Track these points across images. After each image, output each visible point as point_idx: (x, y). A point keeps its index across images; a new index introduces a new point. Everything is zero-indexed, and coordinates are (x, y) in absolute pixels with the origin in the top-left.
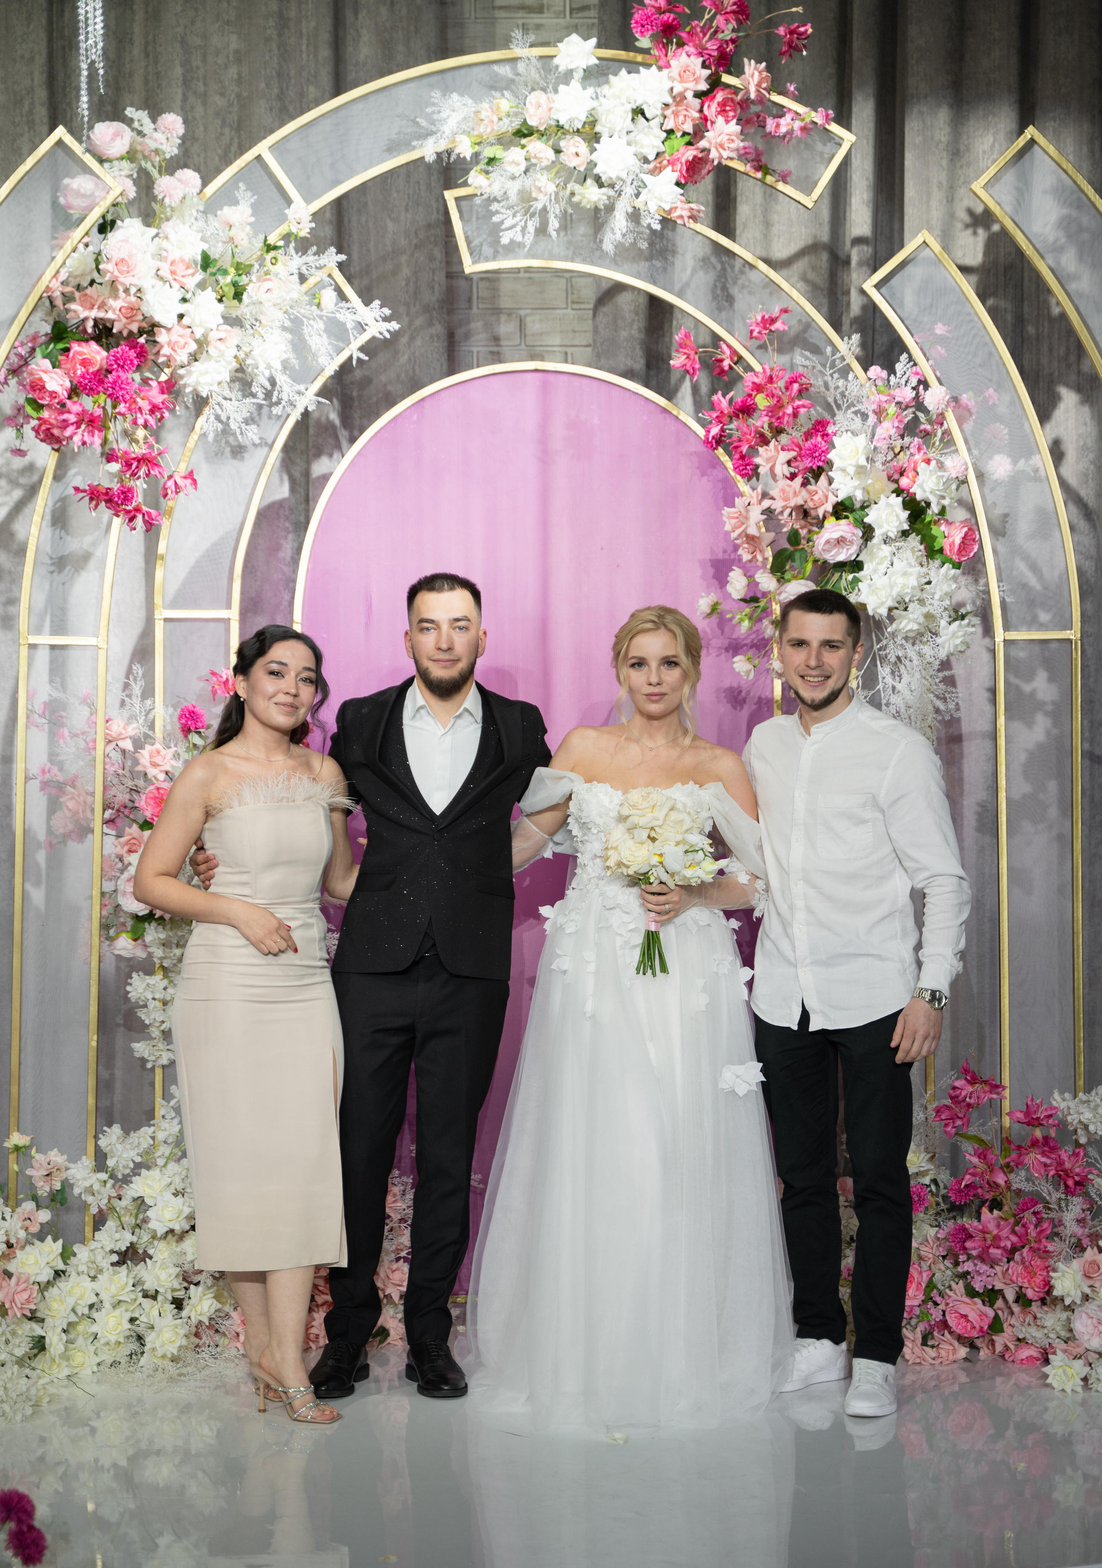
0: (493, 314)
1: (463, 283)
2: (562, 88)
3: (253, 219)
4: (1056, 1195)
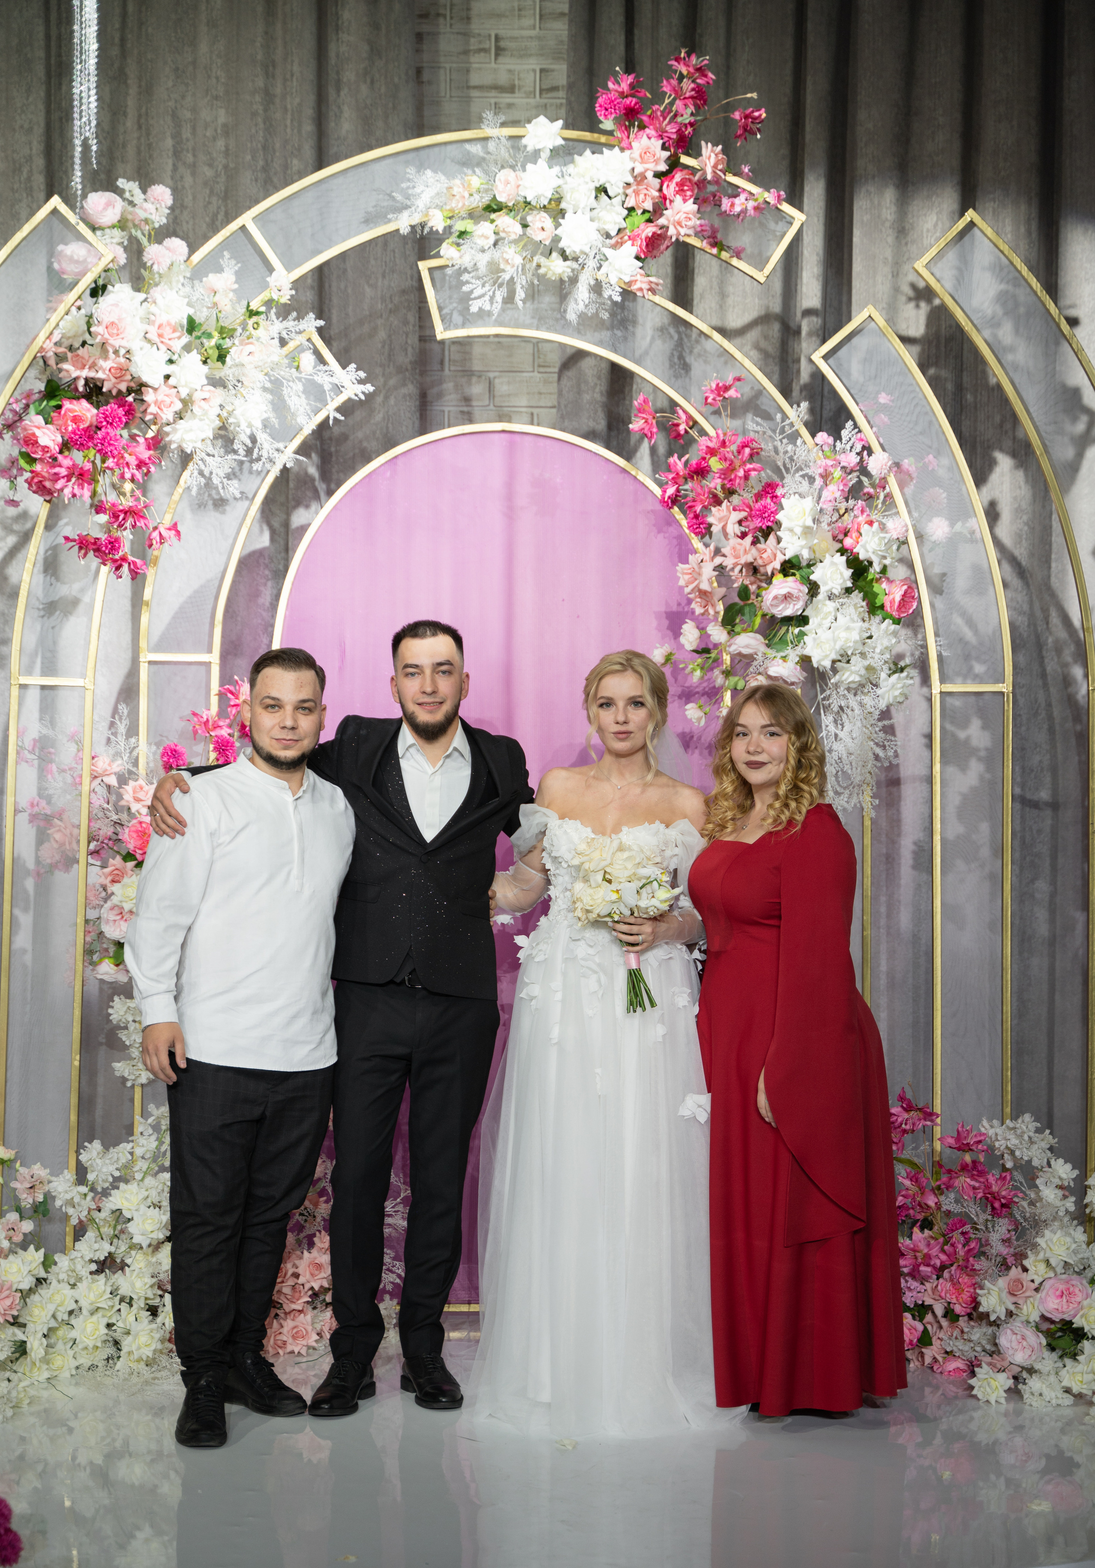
0: (463, 376)
1: (436, 348)
2: (529, 166)
3: (236, 286)
4: (983, 1217)
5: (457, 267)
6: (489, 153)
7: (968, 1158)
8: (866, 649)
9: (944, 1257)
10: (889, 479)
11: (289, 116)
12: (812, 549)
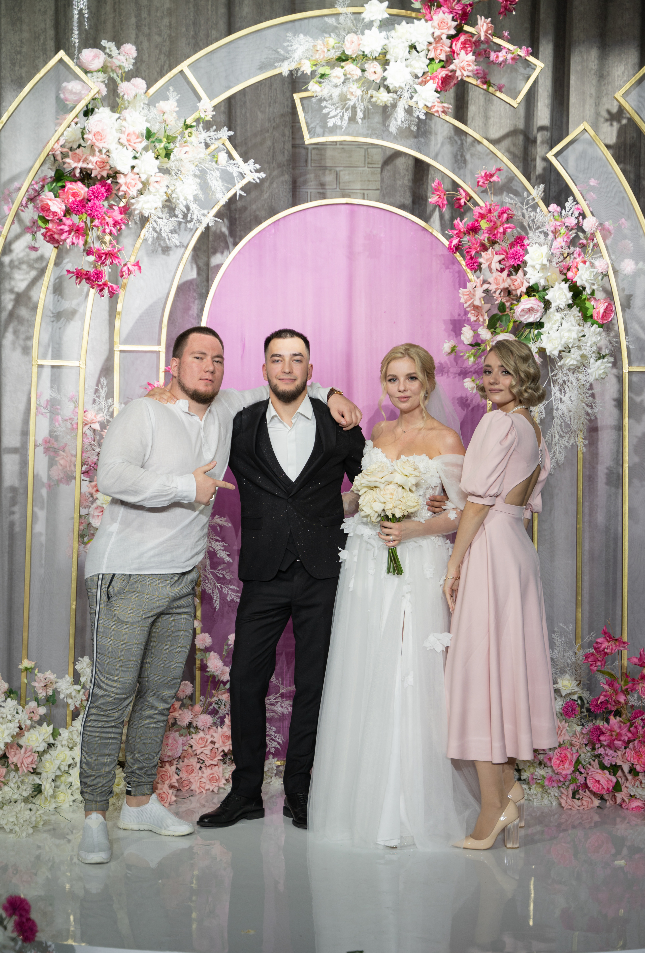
0: (320, 170)
1: (303, 151)
2: (366, 32)
3: (177, 109)
5: (319, 97)
6: (340, 23)
8: (581, 344)
9: (630, 735)
10: (596, 234)
11: (210, 3)
12: (546, 279)
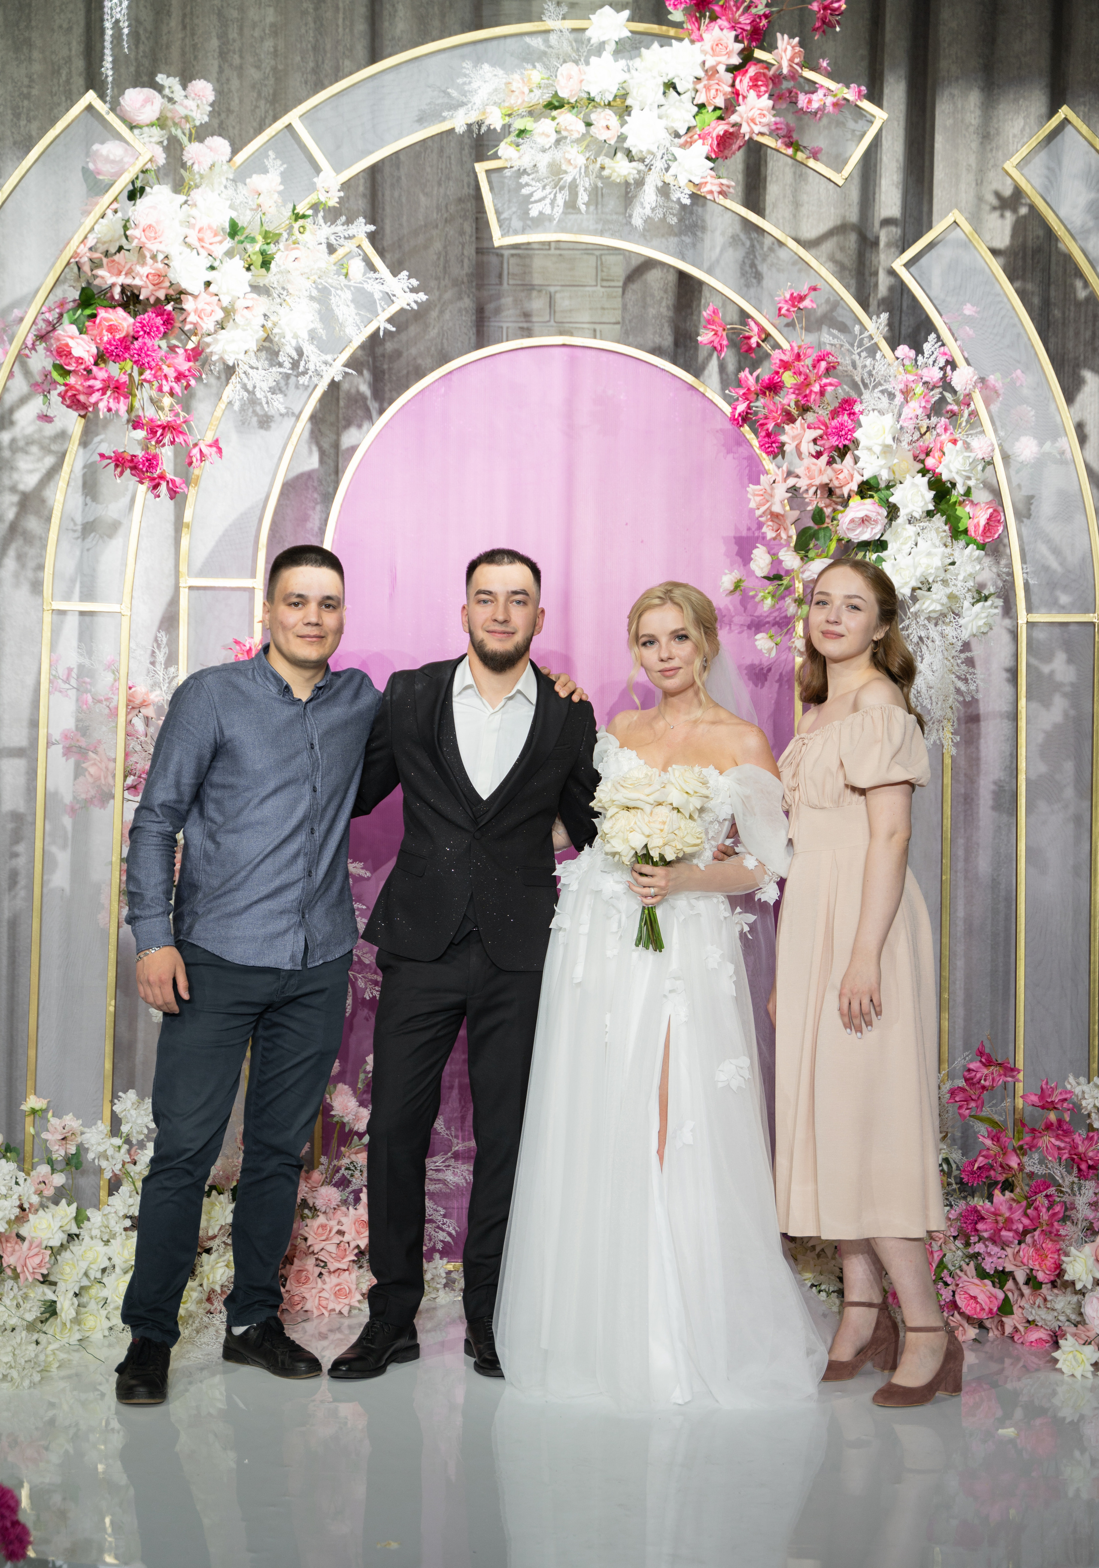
0: (522, 290)
1: (494, 260)
2: (593, 59)
3: (282, 187)
4: (1069, 1179)
5: (515, 169)
6: (551, 47)
7: (1053, 1117)
8: (949, 576)
9: (1026, 1221)
10: (974, 395)
11: (341, 15)
12: (891, 470)
